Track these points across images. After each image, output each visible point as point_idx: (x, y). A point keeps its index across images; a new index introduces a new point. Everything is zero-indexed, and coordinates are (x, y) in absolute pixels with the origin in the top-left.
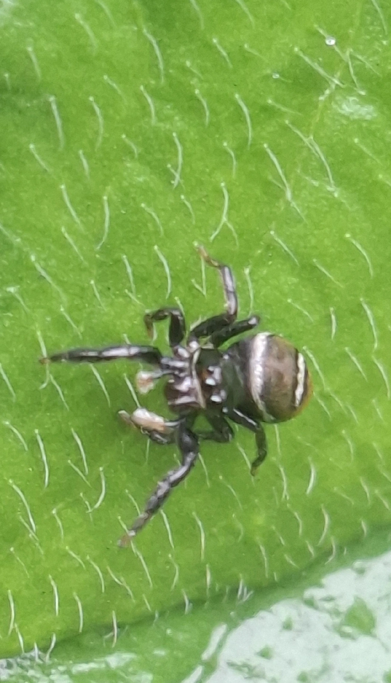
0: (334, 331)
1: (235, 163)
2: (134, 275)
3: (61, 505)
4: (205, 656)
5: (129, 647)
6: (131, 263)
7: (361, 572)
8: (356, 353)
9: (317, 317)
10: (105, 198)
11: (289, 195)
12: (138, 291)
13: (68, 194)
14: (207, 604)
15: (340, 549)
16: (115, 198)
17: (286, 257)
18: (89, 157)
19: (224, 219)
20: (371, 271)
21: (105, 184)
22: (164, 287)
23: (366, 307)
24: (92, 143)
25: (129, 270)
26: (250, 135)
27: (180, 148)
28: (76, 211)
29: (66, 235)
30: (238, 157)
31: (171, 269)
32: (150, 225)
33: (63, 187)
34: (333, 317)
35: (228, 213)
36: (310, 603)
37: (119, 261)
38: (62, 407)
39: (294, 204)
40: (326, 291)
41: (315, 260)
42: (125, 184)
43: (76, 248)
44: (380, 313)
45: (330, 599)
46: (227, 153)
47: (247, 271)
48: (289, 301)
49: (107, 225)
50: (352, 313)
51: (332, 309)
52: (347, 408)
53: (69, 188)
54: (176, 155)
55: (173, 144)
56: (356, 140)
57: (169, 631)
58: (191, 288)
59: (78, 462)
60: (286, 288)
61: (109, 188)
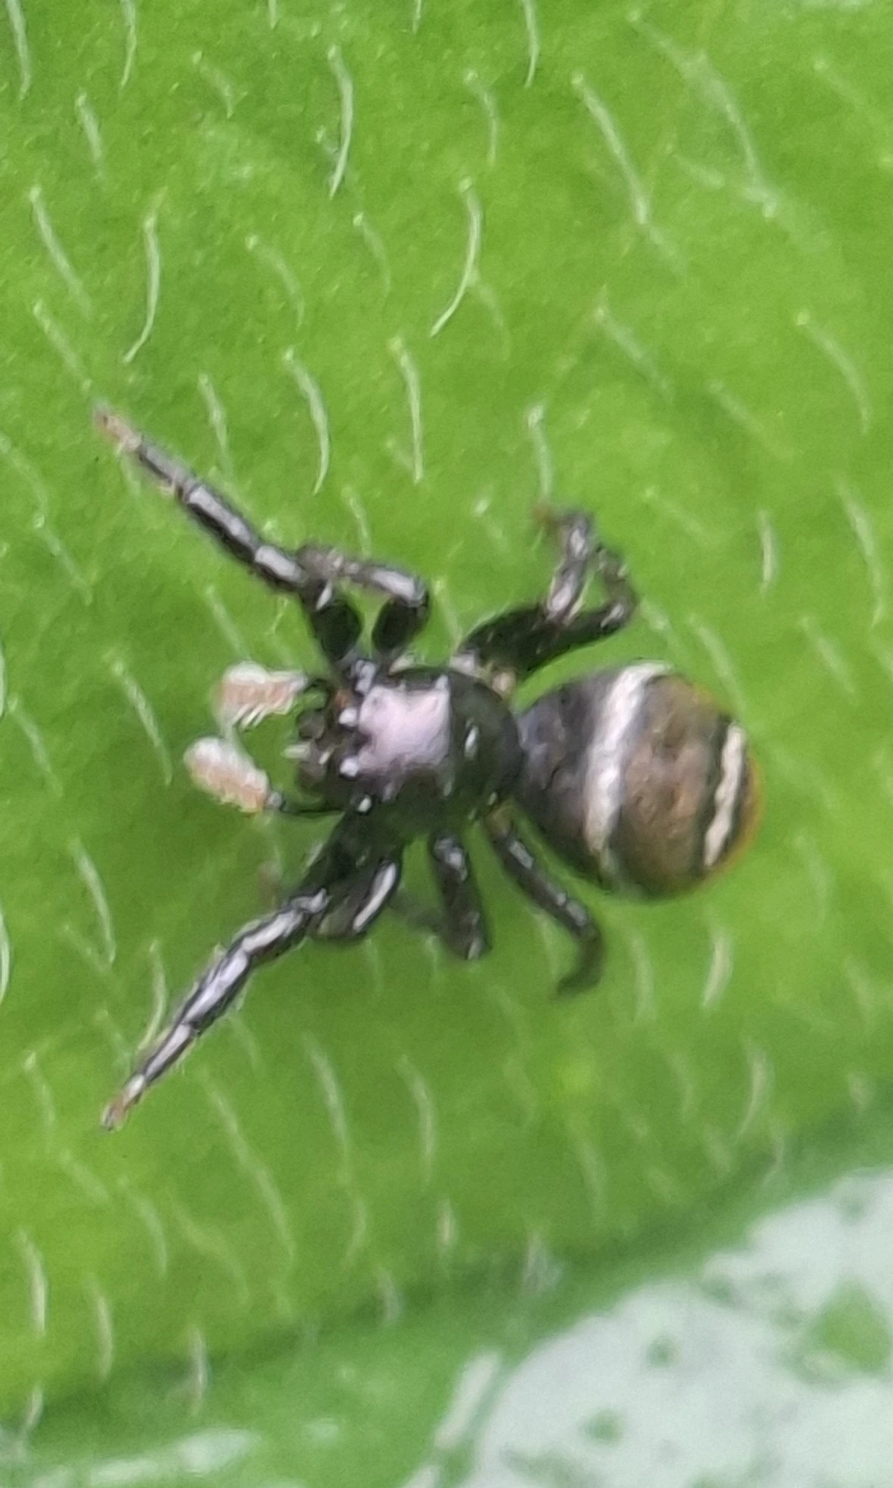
1: (495, 127)
2: (230, 428)
3: (47, 1044)
4: (445, 1436)
5: (238, 1417)
6: (222, 395)
7: (854, 1211)
9: (722, 537)
10: (149, 223)
11: (642, 210)
12: (242, 469)
13: (51, 213)
15: (798, 1148)
16: (176, 223)
17: (640, 378)
18: (103, 114)
19: (470, 276)
20: (865, 413)
21: (148, 188)
22: (309, 460)
24: (111, 74)
25: (217, 415)
26: (534, 50)
27: (347, 89)
28: (72, 260)
29: (47, 324)
30: (504, 111)
31: (328, 411)
32: (271, 293)
33: (35, 193)
34: (766, 538)
35: (480, 262)
36: (723, 1294)
37: (187, 392)
38: (42, 784)
39: (657, 237)
40: (749, 468)
41: (718, 385)
42: (204, 183)
43: (72, 360)
45: (772, 1282)
46: (474, 101)
47: (535, 415)
48: (650, 493)
49: (153, 299)
51: (763, 515)
53: (49, 197)
54: (339, 110)
55: (329, 78)
56: (820, 65)
58: (384, 464)
59: (91, 929)
60: (642, 462)
61: (160, 197)
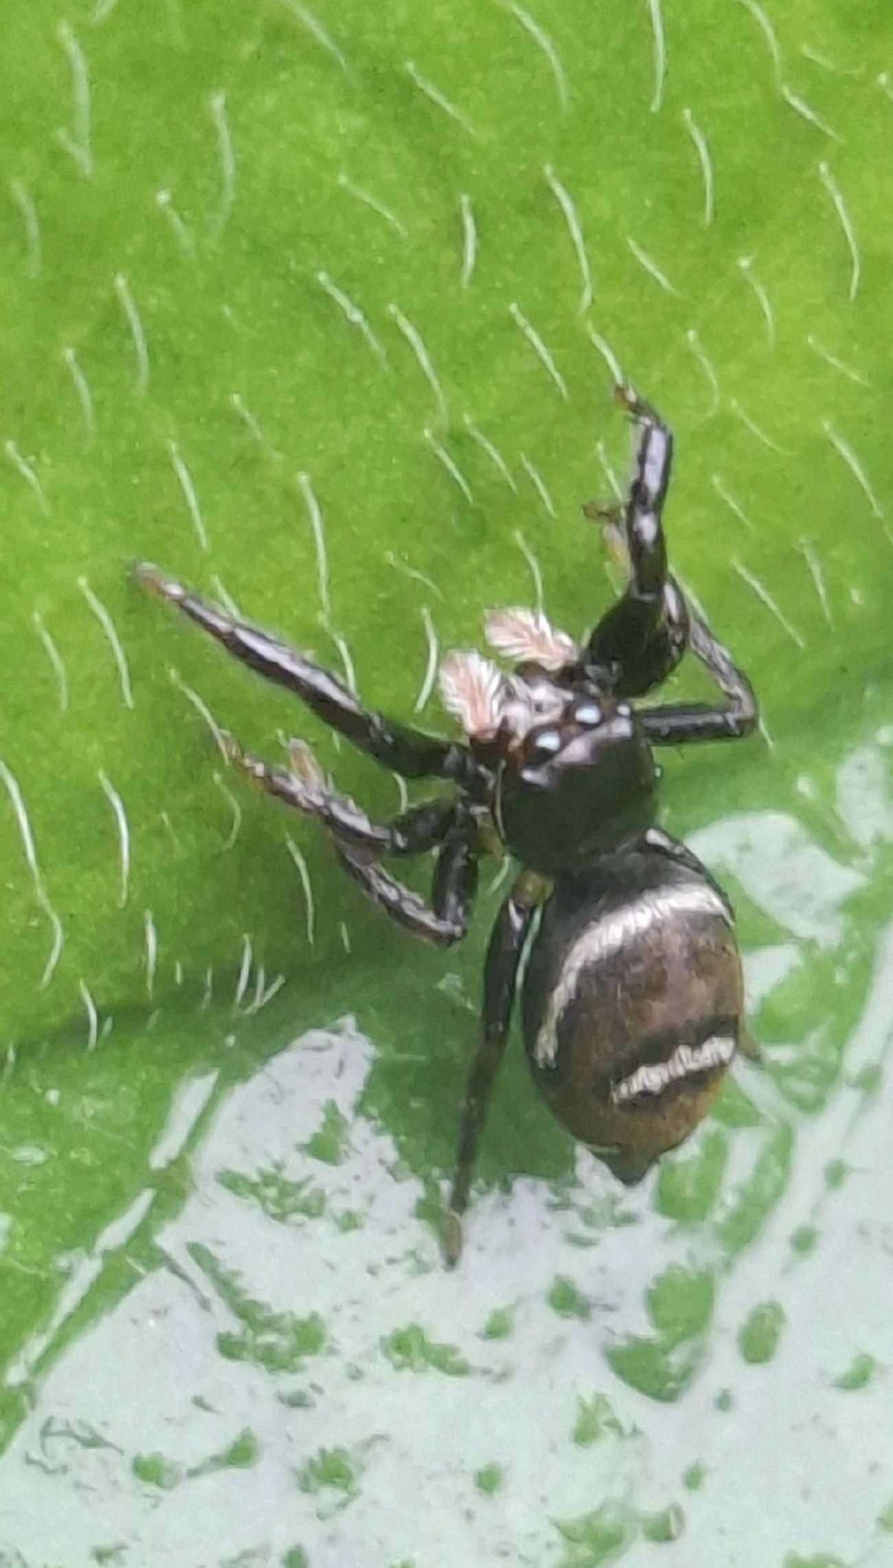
0: (470, 259)
4: (158, 1159)
8: (536, 319)
9: (424, 223)
14: (153, 1020)
20: (563, 91)
23: (559, 191)
34: (469, 222)
40: (446, 149)
41: (410, 66)
44: (603, 207)
47: (218, 102)
48: (341, 180)
50: (526, 209)
51: (465, 199)
52: (518, 471)
57: (53, 1096)
60: (332, 148)
